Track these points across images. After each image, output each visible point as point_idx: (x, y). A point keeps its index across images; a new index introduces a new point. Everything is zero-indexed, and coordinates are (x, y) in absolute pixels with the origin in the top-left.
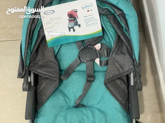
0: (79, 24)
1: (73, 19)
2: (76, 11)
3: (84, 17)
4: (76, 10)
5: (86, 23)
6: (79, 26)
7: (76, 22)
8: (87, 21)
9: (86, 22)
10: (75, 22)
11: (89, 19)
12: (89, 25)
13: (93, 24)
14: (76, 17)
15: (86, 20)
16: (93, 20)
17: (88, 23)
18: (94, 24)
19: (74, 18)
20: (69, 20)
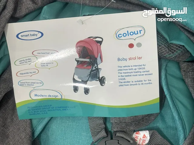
0: (100, 77)
1: (88, 60)
2: (100, 43)
3: (119, 59)
4: (100, 40)
5: (120, 78)
6: (102, 81)
7: (94, 69)
8: (125, 71)
9: (120, 75)
10: (92, 71)
11: (130, 68)
12: (126, 84)
13: (137, 83)
14: (96, 56)
15: (123, 68)
16: (139, 74)
17: (126, 78)
18: (140, 83)
19: (90, 58)
20: (78, 61)
